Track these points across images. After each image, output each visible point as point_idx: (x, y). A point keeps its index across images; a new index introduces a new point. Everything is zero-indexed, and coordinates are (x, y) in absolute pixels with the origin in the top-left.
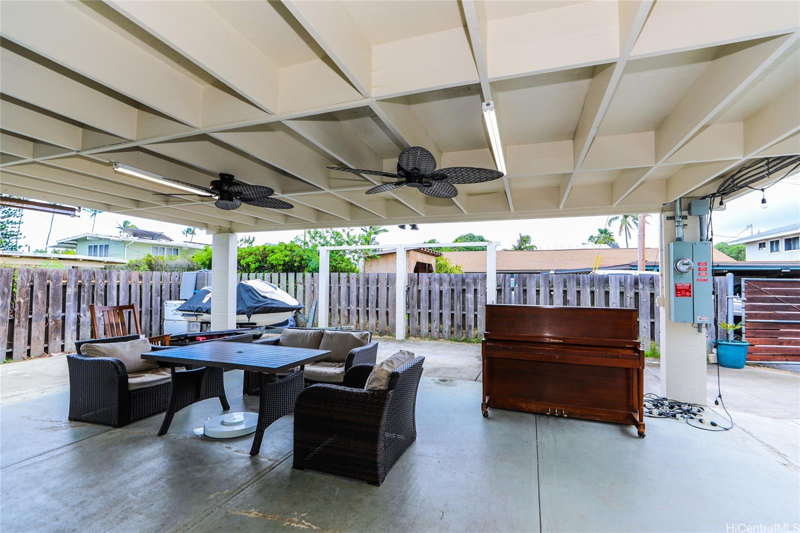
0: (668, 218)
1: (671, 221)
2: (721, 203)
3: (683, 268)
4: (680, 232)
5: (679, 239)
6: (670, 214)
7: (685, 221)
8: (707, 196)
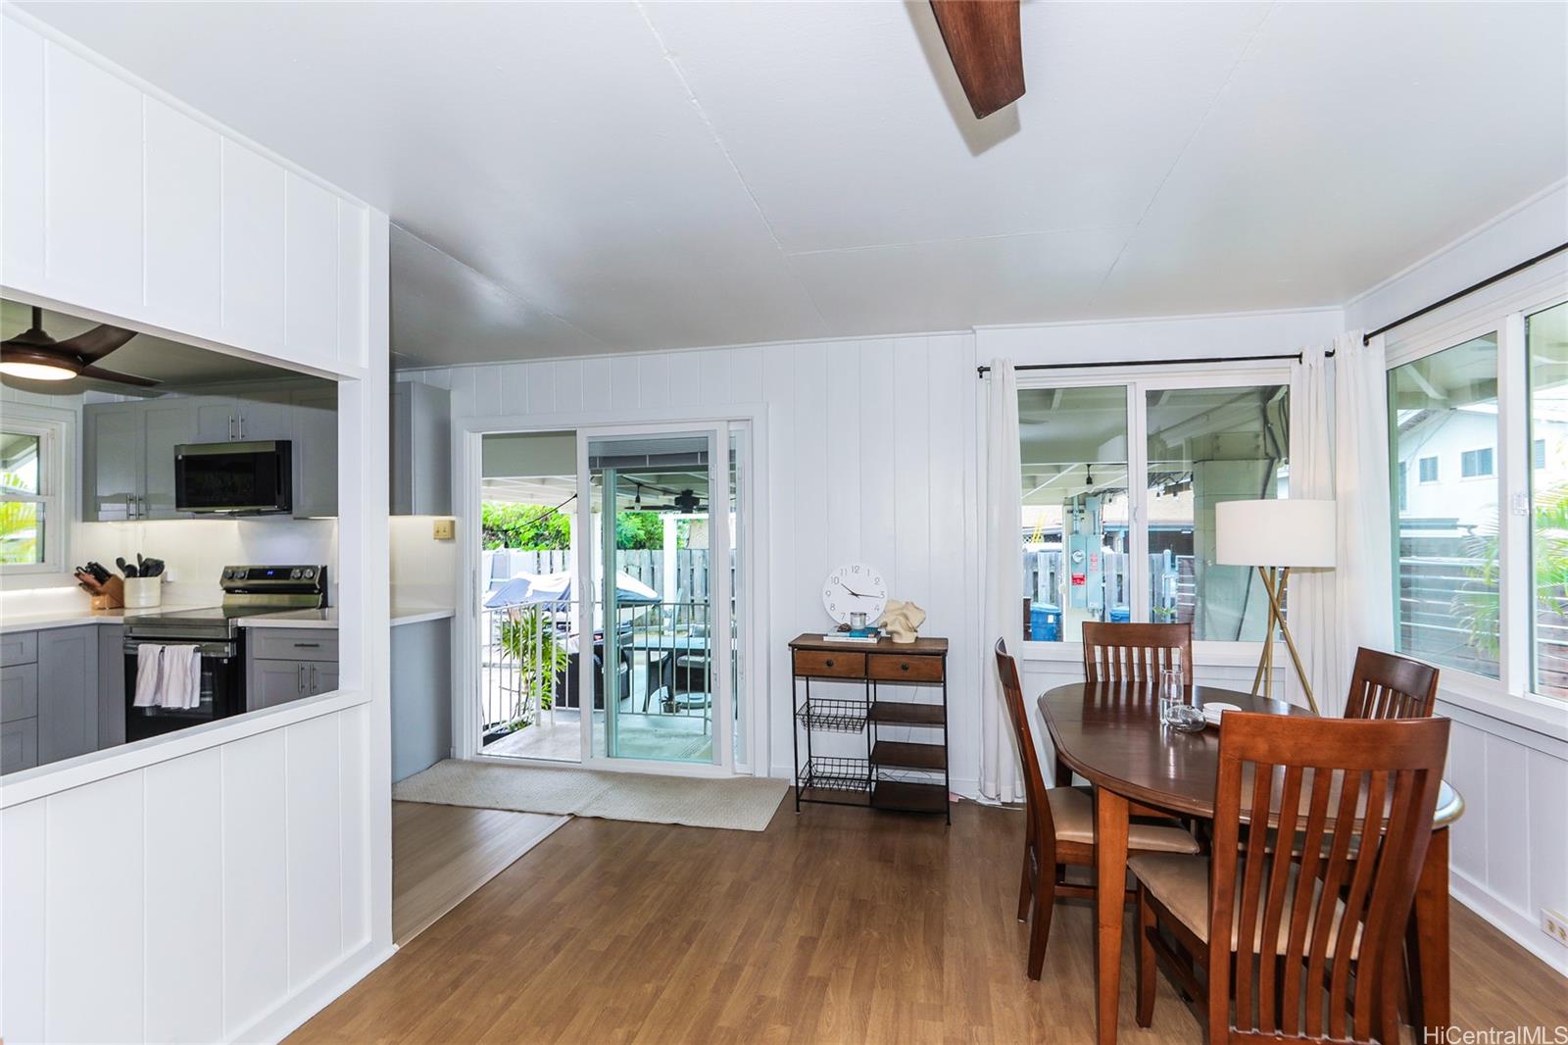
0: (1068, 512)
1: (1070, 515)
2: (1110, 501)
3: (1077, 560)
4: (1078, 526)
5: (1077, 532)
6: (1070, 508)
7: (1082, 515)
8: (1099, 493)
